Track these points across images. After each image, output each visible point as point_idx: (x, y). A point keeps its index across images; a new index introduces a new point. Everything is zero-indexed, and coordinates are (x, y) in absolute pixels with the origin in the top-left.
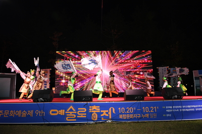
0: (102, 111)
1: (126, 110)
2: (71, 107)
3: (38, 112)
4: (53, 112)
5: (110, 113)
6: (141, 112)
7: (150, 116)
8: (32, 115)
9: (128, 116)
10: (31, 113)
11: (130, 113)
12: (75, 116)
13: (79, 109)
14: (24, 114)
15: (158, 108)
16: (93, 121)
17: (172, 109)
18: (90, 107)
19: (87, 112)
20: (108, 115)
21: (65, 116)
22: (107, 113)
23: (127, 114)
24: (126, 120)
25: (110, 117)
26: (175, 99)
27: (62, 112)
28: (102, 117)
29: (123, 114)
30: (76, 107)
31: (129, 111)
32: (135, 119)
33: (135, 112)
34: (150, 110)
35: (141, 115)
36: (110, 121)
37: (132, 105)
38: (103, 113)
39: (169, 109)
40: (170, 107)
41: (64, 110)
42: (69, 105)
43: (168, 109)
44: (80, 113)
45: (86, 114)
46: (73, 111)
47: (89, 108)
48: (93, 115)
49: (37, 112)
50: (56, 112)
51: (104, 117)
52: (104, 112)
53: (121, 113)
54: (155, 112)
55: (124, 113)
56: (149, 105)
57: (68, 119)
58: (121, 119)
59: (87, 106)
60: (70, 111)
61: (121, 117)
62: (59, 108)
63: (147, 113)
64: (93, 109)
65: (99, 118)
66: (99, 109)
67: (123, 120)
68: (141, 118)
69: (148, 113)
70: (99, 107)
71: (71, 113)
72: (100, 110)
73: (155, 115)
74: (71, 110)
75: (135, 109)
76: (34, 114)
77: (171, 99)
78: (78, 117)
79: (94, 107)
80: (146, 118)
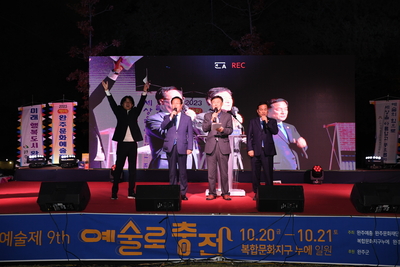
0: (201, 235)
1: (258, 235)
2: (131, 224)
3: (54, 236)
4: (88, 236)
5: (220, 240)
6: (295, 241)
7: (314, 251)
8: (39, 242)
9: (262, 249)
10: (37, 237)
11: (267, 243)
12: (139, 245)
13: (148, 229)
14: (21, 240)
15: (336, 232)
16: (181, 257)
17: (373, 237)
18: (174, 225)
19: (167, 236)
20: (214, 245)
21: (117, 243)
22: (213, 240)
23: (259, 243)
24: (258, 257)
25: (220, 250)
26: (383, 212)
27: (109, 235)
28: (202, 248)
29: (250, 243)
30: (142, 224)
31: (265, 237)
32: (278, 256)
33: (279, 241)
34: (316, 236)
35: (293, 249)
36: (219, 259)
37: (272, 223)
38: (203, 239)
39: (366, 237)
40: (367, 233)
41: (113, 232)
42: (126, 220)
43: (362, 237)
44: (150, 238)
45: (164, 241)
46: (134, 233)
47: (172, 227)
48: (180, 243)
49: (51, 235)
50: (96, 236)
51: (207, 248)
52: (207, 236)
53: (247, 242)
54: (327, 243)
55: (254, 242)
56: (314, 225)
57: (124, 250)
58: (245, 256)
59: (166, 223)
60: (127, 233)
61: (245, 249)
62: (103, 225)
63: (308, 244)
64: (180, 230)
65: (195, 252)
66: (195, 230)
67: (250, 256)
68: (293, 256)
69: (312, 243)
70: (195, 225)
71: (130, 237)
72: (198, 233)
73: (328, 250)
74: (130, 231)
75: (279, 232)
76: (45, 239)
77: (372, 212)
78: (146, 246)
79: (184, 226)
80: (305, 257)
